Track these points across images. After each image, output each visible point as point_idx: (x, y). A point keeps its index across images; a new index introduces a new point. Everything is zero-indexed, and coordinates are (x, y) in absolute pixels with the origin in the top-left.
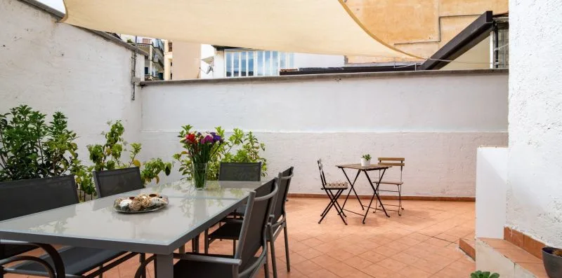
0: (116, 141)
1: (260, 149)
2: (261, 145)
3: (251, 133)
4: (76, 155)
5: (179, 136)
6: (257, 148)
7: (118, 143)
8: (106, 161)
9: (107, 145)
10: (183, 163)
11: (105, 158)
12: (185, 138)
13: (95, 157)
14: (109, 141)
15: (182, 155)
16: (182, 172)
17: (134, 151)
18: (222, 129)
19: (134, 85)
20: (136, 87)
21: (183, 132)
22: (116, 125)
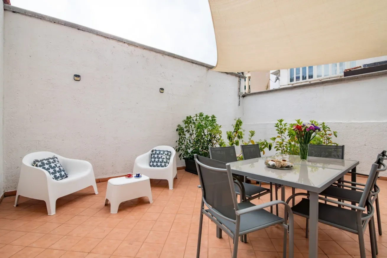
0: (239, 129)
1: (333, 136)
2: (334, 132)
3: (323, 123)
4: (221, 137)
5: (276, 126)
6: (330, 135)
7: (240, 130)
8: (235, 140)
9: (235, 132)
10: (277, 143)
11: (234, 139)
12: (295, 128)
13: (230, 138)
14: (235, 129)
15: (277, 138)
16: (276, 149)
17: (251, 135)
18: (300, 121)
19: (240, 97)
20: (241, 98)
21: (278, 123)
22: (238, 120)
